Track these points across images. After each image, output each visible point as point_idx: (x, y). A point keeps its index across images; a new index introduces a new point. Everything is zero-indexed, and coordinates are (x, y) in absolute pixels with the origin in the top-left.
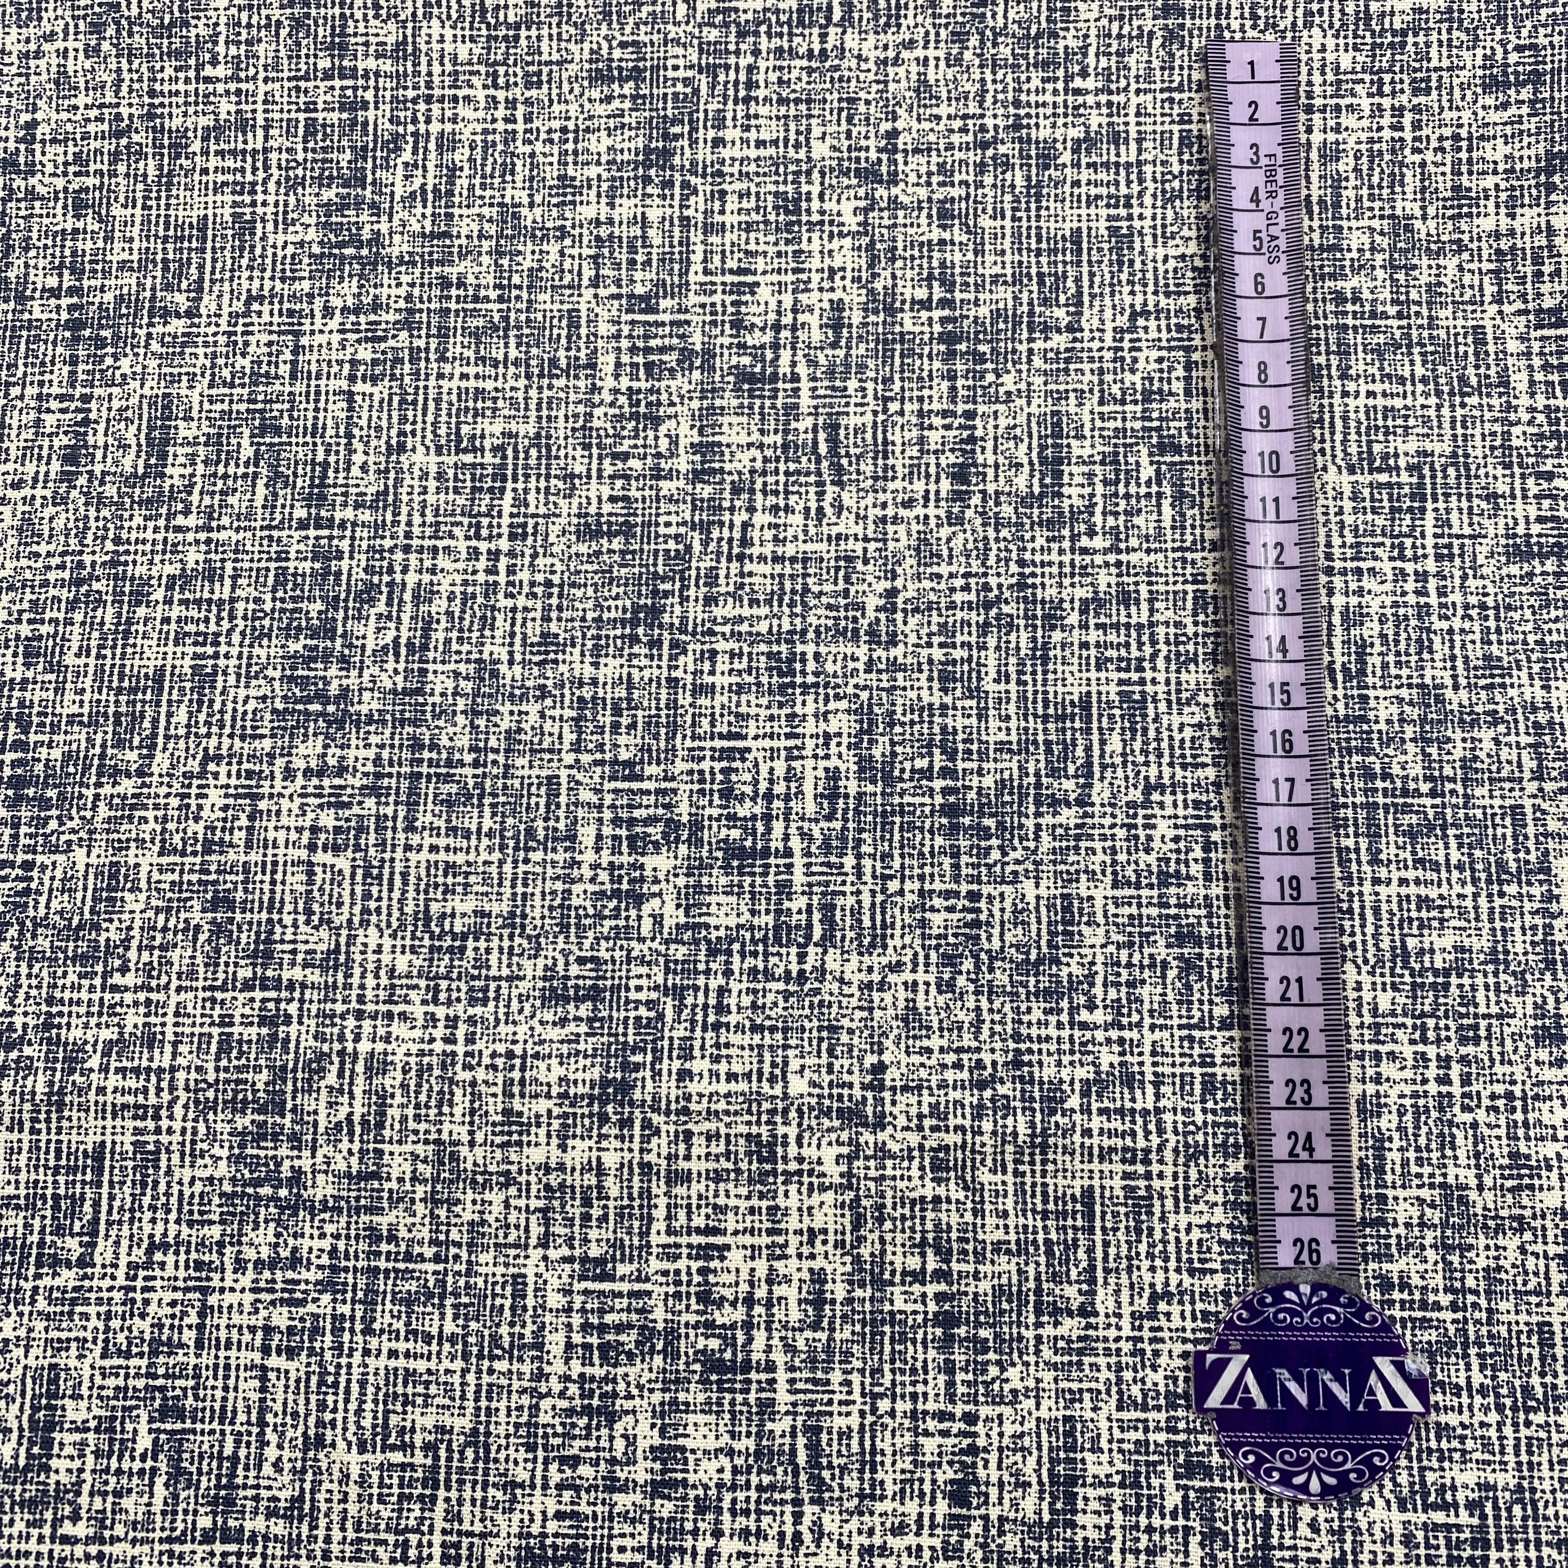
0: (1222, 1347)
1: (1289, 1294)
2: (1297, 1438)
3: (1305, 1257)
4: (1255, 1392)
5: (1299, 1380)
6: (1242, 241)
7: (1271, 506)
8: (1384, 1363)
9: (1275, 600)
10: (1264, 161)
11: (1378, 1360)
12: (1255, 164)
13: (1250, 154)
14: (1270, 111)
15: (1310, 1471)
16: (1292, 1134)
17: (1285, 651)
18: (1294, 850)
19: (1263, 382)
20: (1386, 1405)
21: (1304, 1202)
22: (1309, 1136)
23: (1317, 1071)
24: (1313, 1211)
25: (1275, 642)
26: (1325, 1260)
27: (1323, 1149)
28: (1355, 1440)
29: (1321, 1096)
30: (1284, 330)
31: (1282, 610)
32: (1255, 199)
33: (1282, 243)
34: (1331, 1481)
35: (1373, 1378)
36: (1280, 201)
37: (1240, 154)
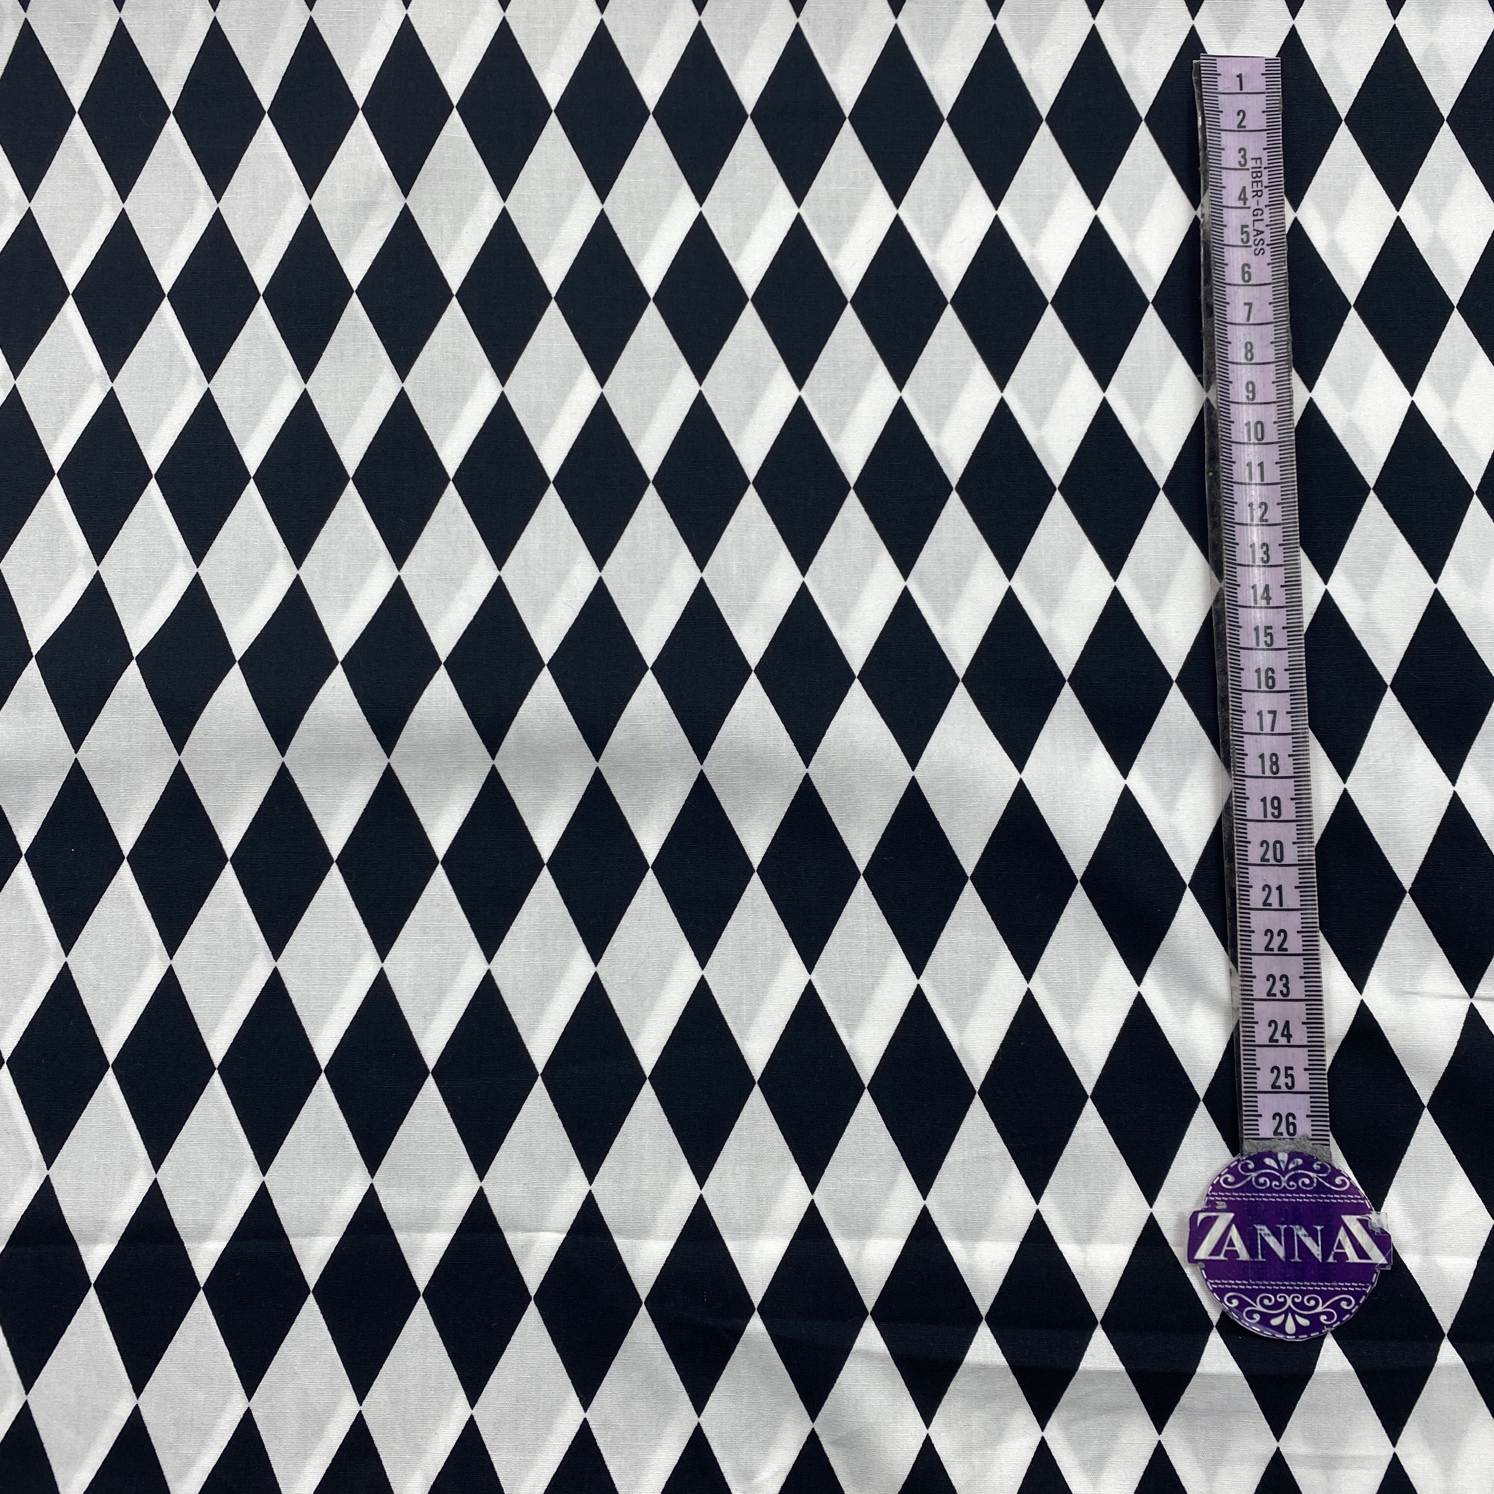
0: (1211, 1206)
1: (1269, 1161)
2: (1274, 1285)
3: (1283, 1129)
4: (1239, 1246)
5: (1276, 1234)
6: (1232, 235)
7: (1256, 471)
8: (1352, 1221)
9: (1259, 554)
10: (1251, 164)
11: (1346, 1218)
12: (1243, 166)
13: (1239, 157)
14: (1257, 119)
15: (1286, 1313)
16: (1272, 1022)
17: (1268, 599)
18: (1275, 775)
19: (1250, 359)
20: (1352, 1257)
21: (1282, 1081)
22: (1287, 1023)
23: (1294, 967)
24: (1290, 1088)
25: (1260, 591)
26: (1300, 1131)
27: (1300, 1035)
28: (1325, 1286)
29: (1298, 989)
30: (1269, 314)
31: (1266, 563)
32: (1243, 197)
33: (1267, 236)
34: (1304, 1322)
35: (1342, 1235)
36: (1265, 199)
37: (1230, 158)
